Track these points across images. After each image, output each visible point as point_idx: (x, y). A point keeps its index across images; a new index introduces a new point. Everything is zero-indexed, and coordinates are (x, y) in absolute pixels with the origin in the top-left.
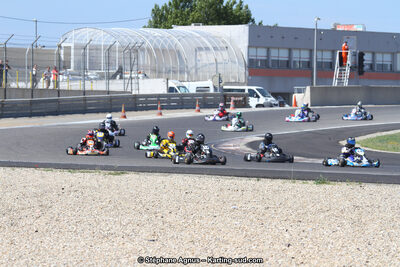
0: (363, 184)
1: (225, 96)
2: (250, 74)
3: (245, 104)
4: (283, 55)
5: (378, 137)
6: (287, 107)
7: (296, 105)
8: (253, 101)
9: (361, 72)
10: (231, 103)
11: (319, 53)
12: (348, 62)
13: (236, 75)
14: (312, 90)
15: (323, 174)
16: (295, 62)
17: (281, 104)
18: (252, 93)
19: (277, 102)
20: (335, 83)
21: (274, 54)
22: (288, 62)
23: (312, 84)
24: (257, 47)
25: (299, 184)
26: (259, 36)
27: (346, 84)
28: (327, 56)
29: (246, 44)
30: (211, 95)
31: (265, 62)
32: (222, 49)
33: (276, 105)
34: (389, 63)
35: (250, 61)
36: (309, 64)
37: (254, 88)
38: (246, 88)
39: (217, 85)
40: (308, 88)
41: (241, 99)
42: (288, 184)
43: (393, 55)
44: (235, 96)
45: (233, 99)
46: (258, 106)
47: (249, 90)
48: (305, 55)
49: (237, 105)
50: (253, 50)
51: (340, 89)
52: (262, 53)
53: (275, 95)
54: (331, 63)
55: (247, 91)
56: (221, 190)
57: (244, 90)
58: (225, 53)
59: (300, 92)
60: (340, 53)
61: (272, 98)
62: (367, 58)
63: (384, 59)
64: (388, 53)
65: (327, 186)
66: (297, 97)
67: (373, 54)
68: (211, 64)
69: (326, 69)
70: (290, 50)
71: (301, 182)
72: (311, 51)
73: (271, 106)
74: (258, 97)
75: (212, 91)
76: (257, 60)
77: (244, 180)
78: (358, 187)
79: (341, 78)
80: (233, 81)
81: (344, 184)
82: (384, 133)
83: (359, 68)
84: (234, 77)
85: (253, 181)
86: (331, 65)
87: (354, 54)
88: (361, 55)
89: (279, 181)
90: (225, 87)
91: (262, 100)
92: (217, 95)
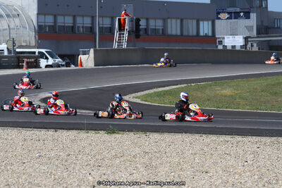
0: (148, 134)
1: (18, 58)
2: (39, 39)
3: (37, 65)
4: (68, 21)
5: (155, 93)
6: (73, 67)
7: (81, 66)
8: (43, 63)
9: (138, 36)
10: (24, 64)
11: (101, 19)
12: (126, 27)
13: (27, 39)
14: (95, 52)
15: (112, 125)
16: (79, 27)
17: (68, 65)
18: (42, 55)
19: (64, 63)
20: (115, 46)
21: (60, 20)
22: (73, 27)
23: (96, 47)
24: (45, 15)
25: (92, 134)
26: (47, 5)
27: (125, 46)
28: (107, 22)
29: (36, 12)
30: (6, 57)
31: (53, 28)
32: (14, 16)
33: (63, 66)
34: (161, 28)
35: (39, 27)
36: (92, 29)
37: (43, 51)
38: (37, 51)
39: (11, 48)
40: (92, 51)
41: (33, 60)
42: (83, 134)
43: (165, 20)
44: (28, 58)
45: (26, 60)
46: (47, 66)
47: (39, 52)
48: (87, 21)
49: (30, 66)
50: (42, 18)
51: (120, 51)
52: (49, 20)
53: (62, 57)
54: (110, 28)
55: (37, 54)
56: (25, 140)
57: (34, 53)
58: (17, 20)
59: (84, 53)
60: (119, 20)
61: (60, 60)
62: (143, 23)
63: (156, 24)
64: (159, 19)
65: (117, 136)
66: (82, 58)
67: (147, 19)
68: (4, 30)
69: (107, 34)
70: (74, 17)
71: (94, 132)
72: (93, 18)
73: (58, 66)
74: (47, 58)
75: (6, 53)
76: (45, 26)
77: (43, 131)
78: (144, 135)
79: (121, 41)
80: (24, 44)
81: (132, 133)
82: (160, 89)
83: (136, 33)
84: (25, 41)
85: (51, 132)
86: (111, 30)
87: (131, 20)
88: (138, 21)
89: (75, 132)
90: (17, 50)
91: (51, 61)
92: (12, 57)
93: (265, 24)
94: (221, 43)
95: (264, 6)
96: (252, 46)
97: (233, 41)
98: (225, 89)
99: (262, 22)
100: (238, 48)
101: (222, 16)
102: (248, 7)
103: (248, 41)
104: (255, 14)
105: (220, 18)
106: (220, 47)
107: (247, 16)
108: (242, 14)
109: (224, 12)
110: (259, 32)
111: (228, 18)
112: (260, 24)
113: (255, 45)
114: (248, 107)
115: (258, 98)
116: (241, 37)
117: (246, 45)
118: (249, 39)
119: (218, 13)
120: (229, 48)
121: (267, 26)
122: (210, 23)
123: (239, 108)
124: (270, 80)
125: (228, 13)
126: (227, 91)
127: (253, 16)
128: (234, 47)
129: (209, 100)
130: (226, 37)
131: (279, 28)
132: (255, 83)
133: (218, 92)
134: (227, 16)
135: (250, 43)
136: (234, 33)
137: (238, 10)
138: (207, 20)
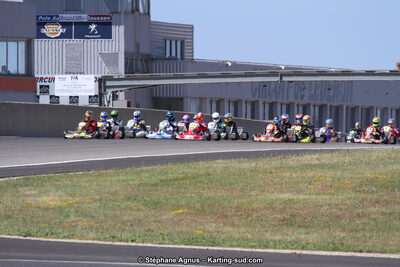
93: (145, 49)
94: (45, 89)
95: (141, 10)
96: (115, 97)
97: (74, 86)
98: (46, 192)
99: (137, 45)
100: (83, 102)
101: (48, 30)
102: (107, 11)
103: (106, 87)
104: (122, 28)
105: (44, 36)
106: (44, 100)
107: (105, 32)
108: (93, 27)
109: (54, 23)
110: (130, 68)
111: (62, 36)
112: (132, 49)
113: (121, 95)
114: (93, 234)
115: (118, 213)
116: (92, 77)
117: (100, 96)
118: (108, 83)
119: (41, 24)
120: (64, 101)
121: (149, 55)
122: (22, 45)
123: (72, 236)
124: (147, 174)
125: (64, 24)
126: (51, 198)
127: (118, 31)
128: (74, 99)
129: (8, 217)
130: (56, 77)
131: (176, 58)
132: (114, 181)
133: (29, 200)
134: (61, 30)
135: (109, 92)
136: (75, 70)
137: (85, 18)
138: (16, 39)
